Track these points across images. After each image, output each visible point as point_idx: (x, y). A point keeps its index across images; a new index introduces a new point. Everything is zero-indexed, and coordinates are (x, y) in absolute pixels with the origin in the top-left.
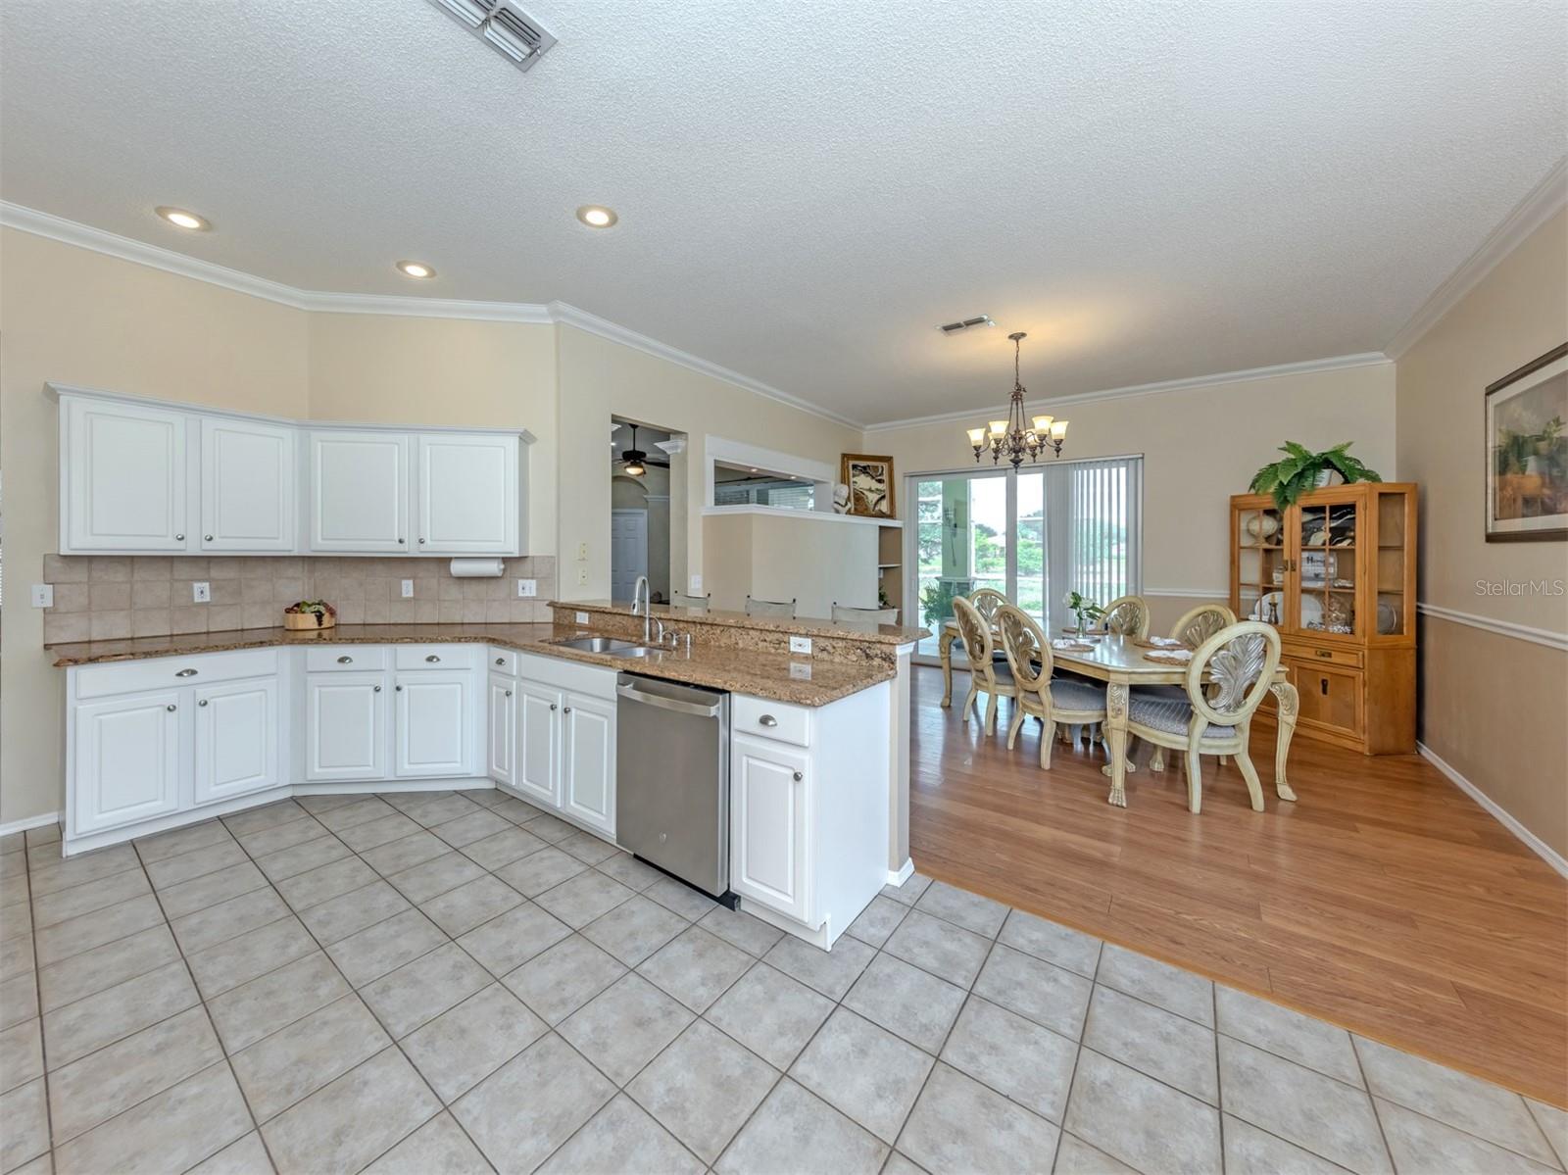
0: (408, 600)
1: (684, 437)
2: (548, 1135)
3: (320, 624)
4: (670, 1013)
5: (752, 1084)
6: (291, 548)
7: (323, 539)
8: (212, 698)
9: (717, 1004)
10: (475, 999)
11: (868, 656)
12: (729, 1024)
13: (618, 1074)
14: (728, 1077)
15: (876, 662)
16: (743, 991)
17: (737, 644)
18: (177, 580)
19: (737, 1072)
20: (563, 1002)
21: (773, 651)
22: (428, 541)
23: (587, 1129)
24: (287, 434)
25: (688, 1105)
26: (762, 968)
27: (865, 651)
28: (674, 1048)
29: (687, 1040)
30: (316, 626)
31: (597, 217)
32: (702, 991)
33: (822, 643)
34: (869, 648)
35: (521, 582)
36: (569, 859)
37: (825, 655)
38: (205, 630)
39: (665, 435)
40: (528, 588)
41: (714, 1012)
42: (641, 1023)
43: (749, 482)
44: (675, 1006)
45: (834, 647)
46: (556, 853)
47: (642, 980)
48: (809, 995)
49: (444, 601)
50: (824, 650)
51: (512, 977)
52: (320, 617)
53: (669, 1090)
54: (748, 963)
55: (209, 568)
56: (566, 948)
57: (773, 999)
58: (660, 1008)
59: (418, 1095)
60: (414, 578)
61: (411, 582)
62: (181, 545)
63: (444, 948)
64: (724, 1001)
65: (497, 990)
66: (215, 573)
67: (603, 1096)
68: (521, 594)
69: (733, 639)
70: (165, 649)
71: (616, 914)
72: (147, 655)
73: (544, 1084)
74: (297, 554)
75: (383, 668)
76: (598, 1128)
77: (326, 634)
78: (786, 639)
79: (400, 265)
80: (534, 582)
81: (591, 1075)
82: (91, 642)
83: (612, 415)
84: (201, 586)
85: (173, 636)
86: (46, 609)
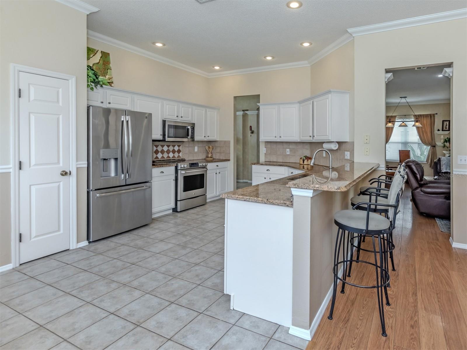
0: (324, 157)
3: (303, 162)
6: (297, 139)
7: (302, 136)
8: (272, 178)
18: (284, 148)
24: (297, 106)
31: (294, 5)
35: (346, 153)
38: (289, 162)
40: (347, 155)
55: (289, 145)
62: (276, 139)
66: (291, 147)
68: (345, 158)
70: (281, 164)
74: (299, 141)
80: (348, 152)
82: (271, 162)
83: (385, 69)
84: (288, 150)
85: (283, 162)
86: (265, 153)
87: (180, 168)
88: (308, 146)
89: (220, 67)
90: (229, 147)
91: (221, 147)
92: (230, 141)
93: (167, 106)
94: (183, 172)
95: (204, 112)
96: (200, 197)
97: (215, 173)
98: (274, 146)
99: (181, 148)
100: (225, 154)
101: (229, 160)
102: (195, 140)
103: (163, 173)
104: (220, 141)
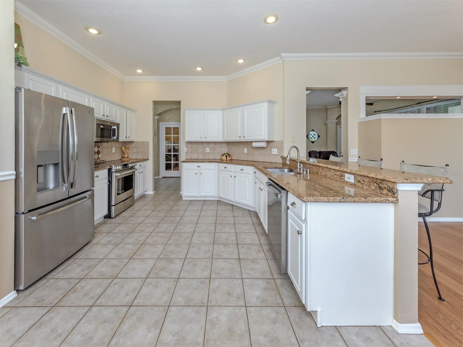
0: (246, 154)
1: (347, 89)
2: (185, 301)
4: (239, 298)
5: (238, 340)
6: (221, 140)
7: (226, 137)
8: (203, 173)
9: (255, 308)
10: (204, 260)
11: (380, 188)
12: (252, 316)
13: (211, 302)
14: (234, 330)
15: (385, 192)
16: (266, 312)
17: (327, 175)
18: (204, 147)
19: (239, 332)
20: (219, 274)
21: (339, 180)
22: (246, 137)
23: (192, 307)
24: (220, 112)
25: (216, 326)
26: (282, 310)
27: (378, 185)
28: (229, 308)
29: (235, 309)
30: (226, 159)
32: (254, 300)
33: (359, 178)
34: (381, 183)
35: (273, 149)
36: (258, 239)
37: (359, 184)
38: (208, 158)
39: (340, 90)
40: (275, 151)
41: (251, 309)
42: (229, 294)
43: (420, 104)
44: (242, 298)
45: (364, 181)
46: (256, 235)
47: (242, 283)
48: (291, 333)
49: (254, 154)
50: (359, 182)
51: (215, 260)
52: (226, 157)
53: (217, 317)
54: (279, 304)
55: (209, 145)
56: (233, 261)
57: (275, 323)
58: (238, 294)
59: (178, 272)
60: (247, 148)
61: (246, 149)
62: (201, 139)
63: (210, 245)
64: (258, 308)
65: (210, 261)
66: (210, 146)
67: (202, 303)
68: (273, 153)
69: (326, 173)
71: (254, 261)
72: (193, 162)
73: (196, 289)
74: (223, 141)
75: (233, 171)
76: (194, 309)
77: (228, 161)
78: (344, 175)
79: (237, 61)
80: (276, 149)
81: (206, 296)
82: (191, 159)
83: (306, 88)
84: (208, 149)
85: (203, 159)
86: (186, 152)
87: (115, 170)
88: (225, 146)
89: (143, 71)
90: (148, 147)
91: (139, 147)
92: (149, 142)
93: (94, 103)
94: (117, 174)
95: (125, 112)
96: (130, 198)
97: (139, 173)
98: (195, 146)
99: (100, 149)
100: (143, 154)
101: (148, 159)
102: (120, 141)
103: (98, 178)
104: (137, 142)
